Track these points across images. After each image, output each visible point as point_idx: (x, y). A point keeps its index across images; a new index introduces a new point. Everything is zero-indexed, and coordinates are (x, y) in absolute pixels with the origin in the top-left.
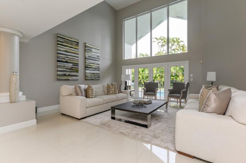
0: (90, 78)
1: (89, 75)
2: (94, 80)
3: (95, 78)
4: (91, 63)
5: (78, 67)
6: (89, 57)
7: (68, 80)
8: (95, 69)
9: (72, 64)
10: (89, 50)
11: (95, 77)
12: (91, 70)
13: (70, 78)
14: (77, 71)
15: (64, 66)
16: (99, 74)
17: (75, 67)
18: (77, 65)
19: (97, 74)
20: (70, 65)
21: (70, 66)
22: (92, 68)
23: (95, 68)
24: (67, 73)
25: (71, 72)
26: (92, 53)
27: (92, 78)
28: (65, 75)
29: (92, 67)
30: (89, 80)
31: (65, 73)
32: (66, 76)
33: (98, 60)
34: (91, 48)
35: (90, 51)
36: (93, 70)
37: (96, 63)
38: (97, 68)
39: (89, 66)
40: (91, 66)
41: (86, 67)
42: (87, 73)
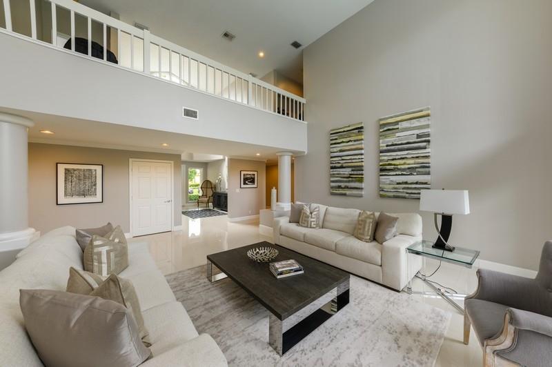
0: (392, 194)
1: (387, 187)
2: (405, 198)
3: (407, 193)
4: (393, 160)
5: (361, 172)
6: (387, 146)
7: (345, 195)
8: (411, 171)
9: (350, 169)
10: (389, 130)
11: (409, 191)
12: (397, 175)
13: (348, 192)
14: (361, 180)
15: (338, 174)
16: (426, 183)
17: (355, 172)
18: (360, 168)
19: (417, 183)
20: (347, 171)
21: (347, 173)
22: (399, 169)
23: (409, 168)
24: (343, 185)
25: (349, 182)
26: (397, 135)
27: (400, 194)
28: (340, 187)
29: (399, 167)
30: (389, 197)
31: (340, 184)
32: (342, 188)
33: (424, 144)
34: (397, 123)
35: (394, 131)
36: (402, 175)
37: (415, 156)
38: (416, 168)
39: (388, 167)
40: (395, 165)
42: (384, 183)
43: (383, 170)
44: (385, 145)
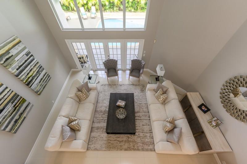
0: (42, 88)
1: (38, 88)
2: (46, 85)
3: (45, 82)
4: (28, 74)
5: (19, 97)
6: (17, 69)
7: (25, 118)
8: (38, 72)
9: (10, 104)
10: (7, 59)
11: (45, 81)
12: (36, 80)
13: (24, 115)
14: (24, 100)
15: (4, 118)
16: (46, 73)
17: (16, 101)
18: (16, 96)
19: (44, 76)
20: (10, 107)
21: (10, 108)
22: (34, 76)
23: (37, 72)
24: (17, 117)
25: (18, 110)
26: (16, 59)
27: (44, 85)
28: (16, 121)
29: (33, 75)
30: (42, 90)
31: (14, 120)
32: (18, 119)
33: (32, 58)
34: (8, 52)
35: (11, 58)
36: (38, 77)
37: (34, 65)
38: (39, 70)
39: (29, 80)
40: (31, 76)
41: (28, 85)
42: (35, 88)
43: (28, 84)
44: (15, 70)
